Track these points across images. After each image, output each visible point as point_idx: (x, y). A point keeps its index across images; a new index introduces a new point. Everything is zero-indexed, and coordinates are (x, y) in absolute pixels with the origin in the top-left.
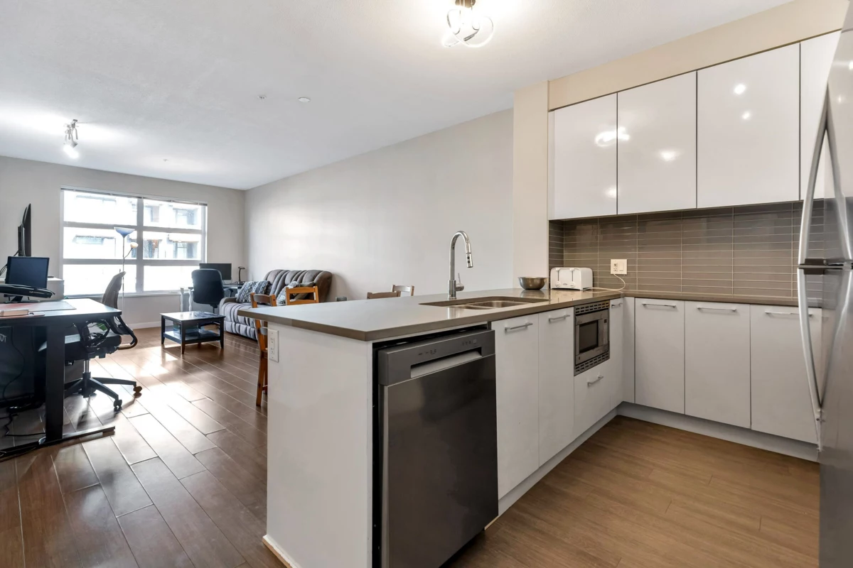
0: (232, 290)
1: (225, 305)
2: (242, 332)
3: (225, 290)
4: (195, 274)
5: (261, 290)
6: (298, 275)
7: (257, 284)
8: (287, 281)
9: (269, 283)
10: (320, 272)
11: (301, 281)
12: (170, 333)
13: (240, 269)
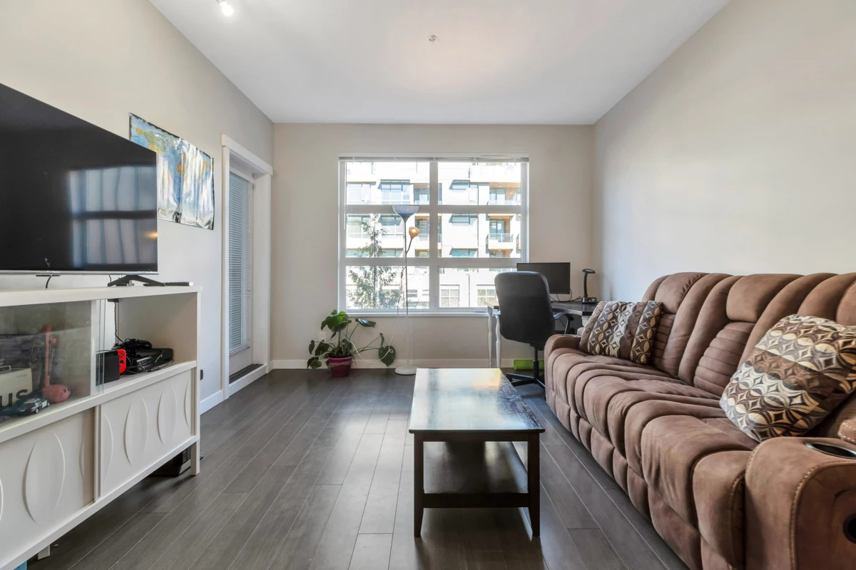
0: (570, 317)
1: (555, 353)
3: (555, 316)
5: (642, 325)
7: (630, 309)
8: (738, 308)
9: (662, 307)
13: (587, 273)
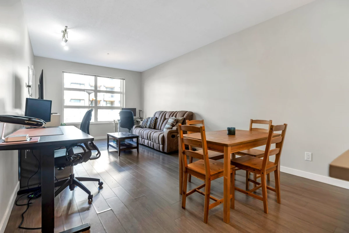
0: (137, 121)
1: (135, 129)
2: (146, 143)
3: (135, 121)
4: (121, 113)
5: (153, 121)
6: (172, 114)
7: (150, 118)
8: (167, 117)
9: (156, 118)
10: (187, 112)
11: (176, 117)
12: (111, 143)
13: (140, 111)
